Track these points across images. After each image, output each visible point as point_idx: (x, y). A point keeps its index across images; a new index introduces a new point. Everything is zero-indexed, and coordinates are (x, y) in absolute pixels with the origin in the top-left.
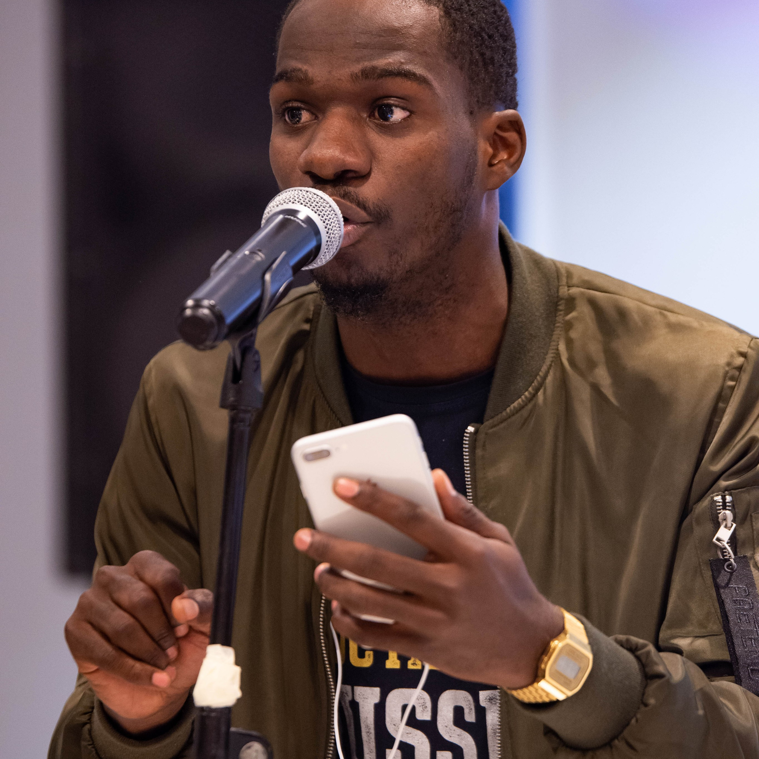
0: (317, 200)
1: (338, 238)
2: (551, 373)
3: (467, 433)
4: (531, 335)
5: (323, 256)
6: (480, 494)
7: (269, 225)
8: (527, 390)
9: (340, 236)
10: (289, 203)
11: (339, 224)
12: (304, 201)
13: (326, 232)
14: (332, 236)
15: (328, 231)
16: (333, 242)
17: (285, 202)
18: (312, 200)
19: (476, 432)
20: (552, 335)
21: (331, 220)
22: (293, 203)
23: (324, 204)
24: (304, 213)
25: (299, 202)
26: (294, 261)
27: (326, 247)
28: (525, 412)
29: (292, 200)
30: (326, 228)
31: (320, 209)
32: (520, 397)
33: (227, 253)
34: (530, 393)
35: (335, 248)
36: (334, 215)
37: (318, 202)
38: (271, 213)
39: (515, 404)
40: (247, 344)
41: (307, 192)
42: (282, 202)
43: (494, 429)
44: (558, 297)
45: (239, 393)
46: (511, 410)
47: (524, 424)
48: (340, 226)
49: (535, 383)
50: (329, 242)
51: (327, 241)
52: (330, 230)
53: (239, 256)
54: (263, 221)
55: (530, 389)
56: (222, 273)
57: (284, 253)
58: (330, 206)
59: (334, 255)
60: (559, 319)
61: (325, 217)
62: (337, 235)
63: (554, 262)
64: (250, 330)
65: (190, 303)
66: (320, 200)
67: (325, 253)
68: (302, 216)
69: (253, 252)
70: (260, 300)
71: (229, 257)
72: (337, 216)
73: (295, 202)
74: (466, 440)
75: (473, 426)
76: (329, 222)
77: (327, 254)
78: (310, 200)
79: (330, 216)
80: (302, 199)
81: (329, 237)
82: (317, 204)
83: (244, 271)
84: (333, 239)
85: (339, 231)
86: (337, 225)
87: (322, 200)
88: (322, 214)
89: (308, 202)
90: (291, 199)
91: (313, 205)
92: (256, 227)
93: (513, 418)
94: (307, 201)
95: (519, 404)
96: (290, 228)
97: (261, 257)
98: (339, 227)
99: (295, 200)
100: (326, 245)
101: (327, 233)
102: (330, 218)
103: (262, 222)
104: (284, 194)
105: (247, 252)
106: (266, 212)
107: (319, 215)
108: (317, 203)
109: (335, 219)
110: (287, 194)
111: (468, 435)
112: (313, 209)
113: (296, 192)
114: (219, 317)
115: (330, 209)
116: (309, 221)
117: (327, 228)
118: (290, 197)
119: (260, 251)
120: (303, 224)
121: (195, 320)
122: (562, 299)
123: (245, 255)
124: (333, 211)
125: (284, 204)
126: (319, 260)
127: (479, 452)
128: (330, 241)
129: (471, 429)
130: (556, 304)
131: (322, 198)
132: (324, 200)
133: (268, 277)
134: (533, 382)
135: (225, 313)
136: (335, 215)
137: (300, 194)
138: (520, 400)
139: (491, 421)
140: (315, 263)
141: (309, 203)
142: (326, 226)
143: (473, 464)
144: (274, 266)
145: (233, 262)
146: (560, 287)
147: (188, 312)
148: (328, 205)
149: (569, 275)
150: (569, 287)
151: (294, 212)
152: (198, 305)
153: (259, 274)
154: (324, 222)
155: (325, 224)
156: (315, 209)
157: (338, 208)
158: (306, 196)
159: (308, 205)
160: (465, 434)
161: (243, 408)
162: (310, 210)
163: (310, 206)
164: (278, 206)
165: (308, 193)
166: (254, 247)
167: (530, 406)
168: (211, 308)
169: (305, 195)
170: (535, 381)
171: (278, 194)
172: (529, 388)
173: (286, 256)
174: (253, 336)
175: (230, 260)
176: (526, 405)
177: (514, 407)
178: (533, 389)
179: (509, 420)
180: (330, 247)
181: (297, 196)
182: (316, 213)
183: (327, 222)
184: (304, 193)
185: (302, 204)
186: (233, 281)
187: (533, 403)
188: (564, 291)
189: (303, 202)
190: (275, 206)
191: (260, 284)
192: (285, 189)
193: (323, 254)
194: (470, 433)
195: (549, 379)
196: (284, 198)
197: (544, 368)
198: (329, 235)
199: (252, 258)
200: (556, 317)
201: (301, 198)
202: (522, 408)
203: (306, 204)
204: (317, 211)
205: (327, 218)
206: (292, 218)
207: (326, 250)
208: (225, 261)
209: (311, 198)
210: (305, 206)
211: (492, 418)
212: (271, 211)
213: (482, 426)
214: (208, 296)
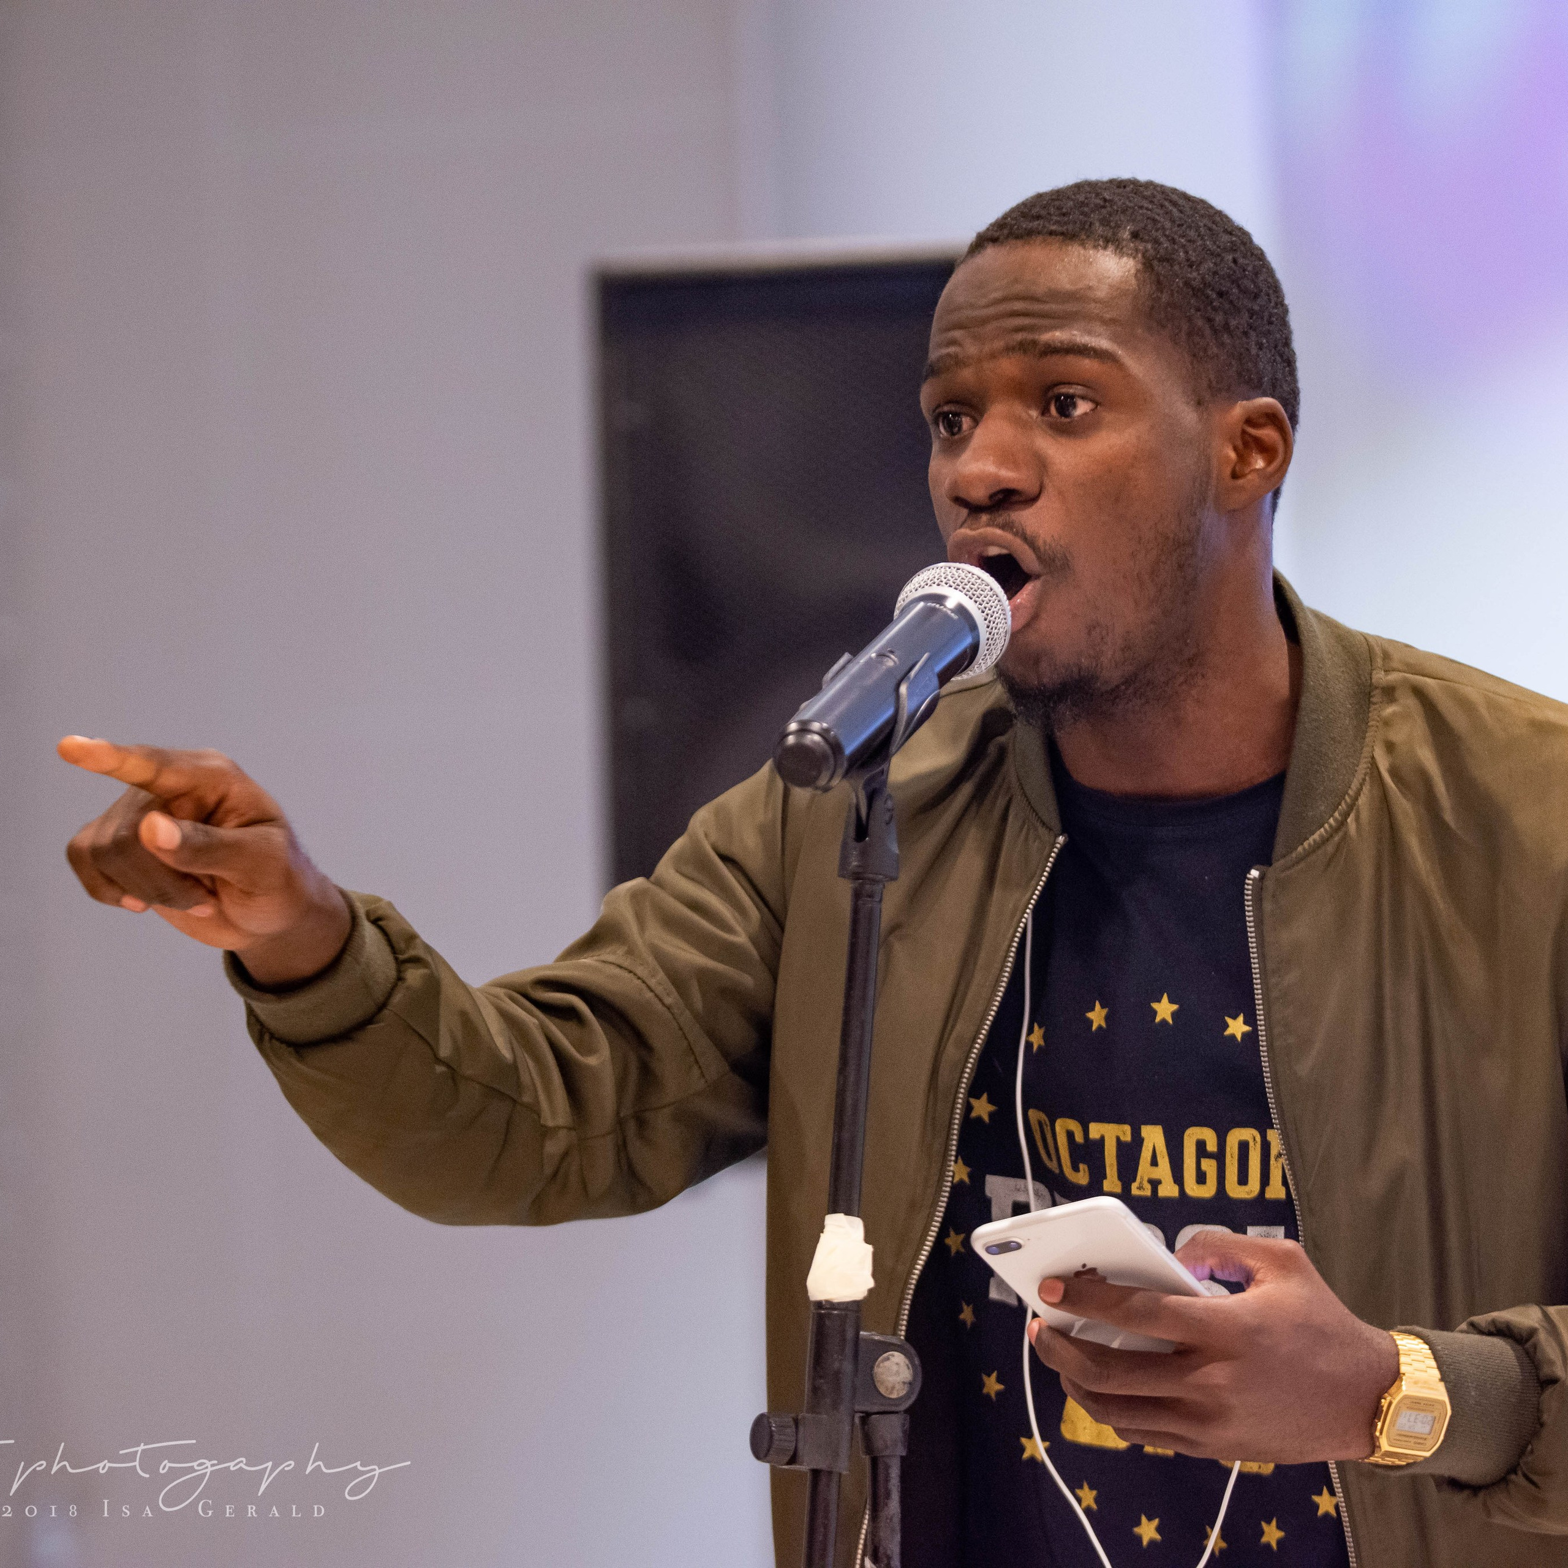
0: (973, 580)
1: (1003, 634)
2: (1366, 789)
3: (1249, 879)
4: (1333, 739)
5: (983, 660)
6: (1270, 966)
7: (906, 616)
8: (1332, 816)
9: (1006, 631)
10: (933, 585)
11: (1004, 614)
12: (954, 583)
13: (986, 626)
14: (994, 631)
15: (989, 624)
16: (996, 640)
17: (927, 585)
18: (966, 581)
19: (1262, 877)
20: (1364, 738)
21: (993, 609)
22: (938, 585)
23: (983, 586)
24: (954, 599)
25: (946, 584)
26: (940, 667)
27: (987, 647)
28: (1330, 848)
29: (937, 582)
30: (985, 620)
31: (977, 593)
32: (1322, 826)
33: (846, 657)
34: (1336, 820)
35: (1000, 649)
36: (996, 602)
37: (975, 583)
38: (907, 601)
39: (1316, 836)
40: (875, 785)
41: (958, 569)
42: (923, 584)
43: (1288, 872)
44: (1371, 685)
45: (864, 854)
46: (1309, 845)
47: (1328, 865)
48: (1005, 617)
49: (1343, 806)
50: (990, 640)
51: (988, 639)
52: (992, 622)
53: (863, 659)
54: (897, 612)
55: (1336, 814)
56: (838, 685)
57: (926, 656)
58: (991, 589)
59: (998, 659)
60: (1373, 715)
61: (984, 604)
62: (1001, 630)
63: (1365, 637)
64: (880, 766)
65: (793, 726)
66: (977, 581)
67: (985, 655)
68: (950, 604)
69: (881, 655)
70: (893, 721)
71: (849, 662)
72: (1001, 604)
73: (941, 583)
74: (1248, 890)
75: (1257, 870)
76: (990, 612)
77: (988, 657)
78: (963, 580)
79: (991, 603)
80: (952, 580)
81: (990, 634)
82: (972, 586)
83: (869, 682)
84: (996, 636)
85: (1005, 625)
86: (1002, 616)
87: (979, 581)
88: (979, 600)
89: (960, 583)
90: (936, 580)
91: (967, 587)
92: (887, 619)
93: (1313, 857)
94: (958, 582)
95: (1321, 836)
96: (935, 619)
97: (894, 661)
98: (1005, 619)
99: (942, 582)
100: (987, 644)
101: (988, 627)
102: (992, 607)
103: (895, 614)
104: (925, 573)
105: (874, 655)
106: (899, 599)
107: (976, 602)
108: (973, 584)
109: (998, 607)
110: (929, 572)
111: (1251, 882)
112: (967, 593)
113: (943, 570)
114: (836, 747)
115: (991, 593)
116: (961, 610)
117: (988, 620)
118: (935, 577)
119: (892, 652)
120: (953, 615)
121: (801, 750)
122: (1376, 688)
123: (871, 658)
124: (995, 596)
125: (926, 587)
126: (976, 666)
127: (1268, 906)
128: (992, 639)
129: (1254, 873)
130: (1369, 695)
131: (979, 578)
132: (982, 580)
133: (903, 689)
134: (1340, 804)
135: (843, 741)
136: (999, 601)
137: (948, 573)
138: (1322, 830)
139: (1282, 862)
140: (971, 671)
141: (961, 585)
142: (986, 617)
143: (1259, 923)
144: (913, 673)
145: (854, 669)
146: (1374, 672)
147: (791, 740)
148: (988, 588)
149: (1386, 656)
150: (1385, 671)
151: (940, 599)
152: (804, 729)
153: (891, 685)
154: (983, 612)
155: (984, 614)
156: (970, 594)
157: (1003, 592)
158: (957, 575)
159: (960, 588)
160: (1247, 881)
161: (871, 876)
162: (962, 595)
163: (962, 590)
164: (916, 590)
165: (960, 571)
166: (883, 648)
167: (1336, 838)
168: (823, 734)
169: (955, 573)
170: (1343, 803)
171: (918, 574)
172: (1334, 812)
173: (929, 659)
174: (884, 773)
175: (851, 665)
176: (1331, 836)
177: (1314, 841)
178: (1340, 814)
179: (1309, 860)
180: (992, 647)
181: (944, 576)
182: (971, 598)
183: (987, 611)
184: (954, 571)
185: (951, 586)
186: (854, 695)
187: (1341, 834)
188: (1380, 677)
189: (952, 584)
190: (914, 591)
191: (892, 700)
192: (928, 566)
193: (983, 657)
194: (1254, 879)
195: (1362, 800)
196: (926, 578)
197: (1355, 785)
198: (991, 631)
199: (881, 663)
200: (1369, 712)
201: (950, 578)
202: (1325, 841)
203: (957, 587)
204: (972, 596)
205: (986, 605)
206: (938, 606)
207: (986, 652)
208: (843, 667)
209: (965, 578)
210: (956, 589)
211: (1284, 856)
212: (907, 597)
213: (1271, 869)
214: (818, 717)
